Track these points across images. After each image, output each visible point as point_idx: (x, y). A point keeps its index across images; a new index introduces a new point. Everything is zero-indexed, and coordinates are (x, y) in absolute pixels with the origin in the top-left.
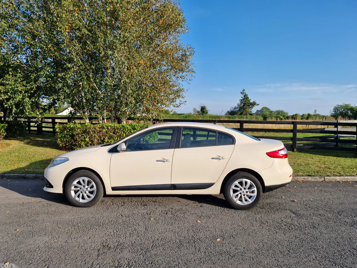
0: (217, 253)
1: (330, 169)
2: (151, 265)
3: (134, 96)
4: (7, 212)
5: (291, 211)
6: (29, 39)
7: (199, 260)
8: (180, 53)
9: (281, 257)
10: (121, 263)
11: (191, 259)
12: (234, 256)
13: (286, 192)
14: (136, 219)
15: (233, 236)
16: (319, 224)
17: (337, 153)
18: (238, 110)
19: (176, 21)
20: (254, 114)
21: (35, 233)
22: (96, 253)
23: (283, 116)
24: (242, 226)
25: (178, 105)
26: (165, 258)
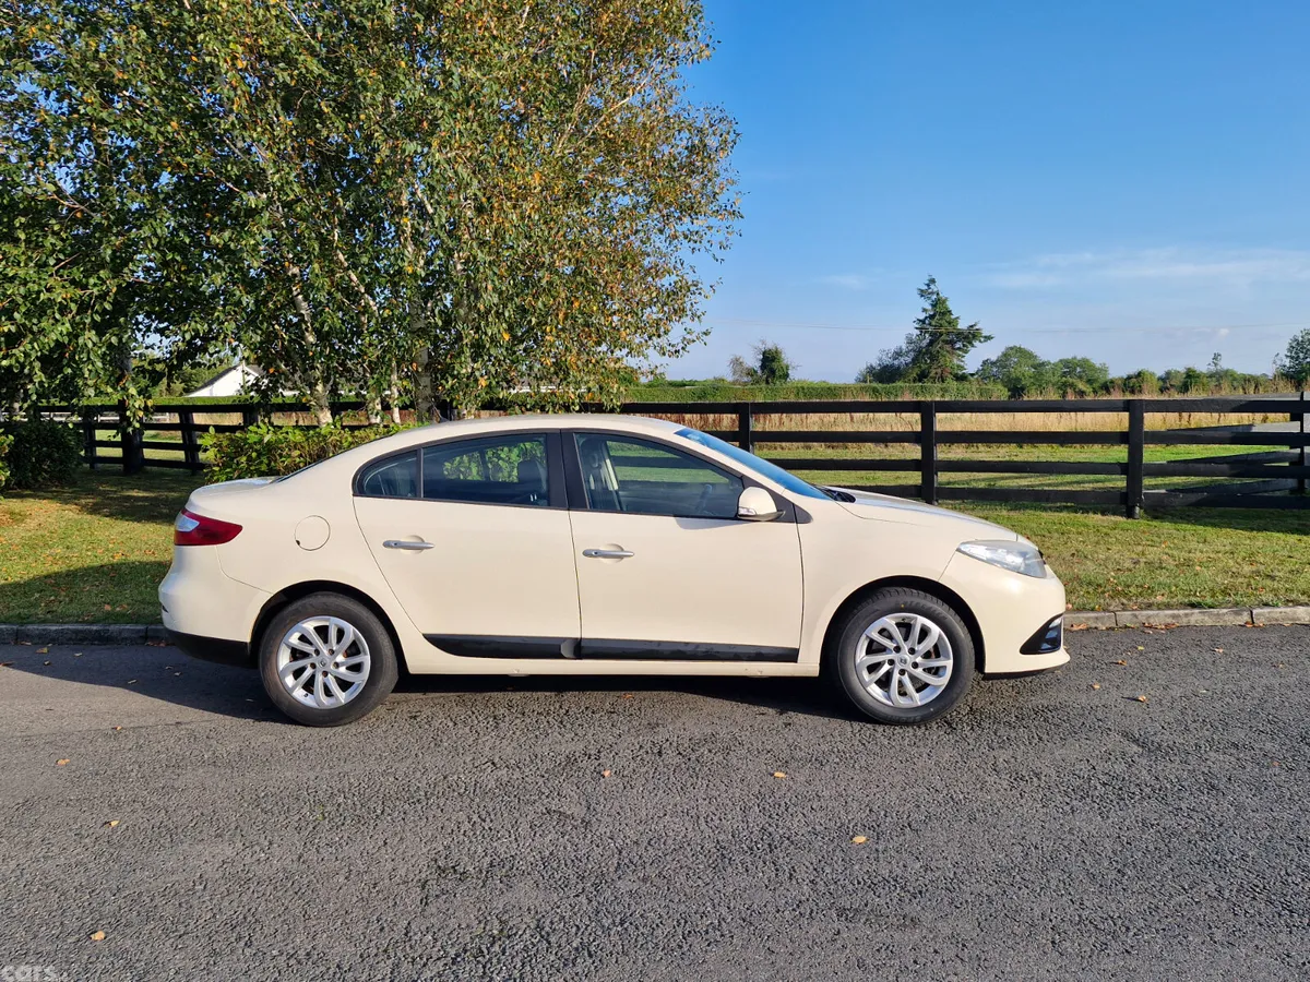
0: (859, 883)
1: (1273, 578)
2: (619, 929)
3: (507, 314)
4: (61, 762)
5: (1125, 735)
6: (92, 103)
7: (794, 910)
8: (683, 141)
9: (1093, 893)
10: (511, 924)
11: (765, 906)
12: (920, 892)
13: (1104, 666)
14: (546, 775)
15: (914, 825)
16: (1230, 779)
17: (1299, 518)
18: (909, 360)
19: (666, 17)
20: (972, 375)
21: (180, 830)
22: (416, 894)
23: (1090, 381)
24: (945, 792)
25: (679, 347)
26: (671, 904)
